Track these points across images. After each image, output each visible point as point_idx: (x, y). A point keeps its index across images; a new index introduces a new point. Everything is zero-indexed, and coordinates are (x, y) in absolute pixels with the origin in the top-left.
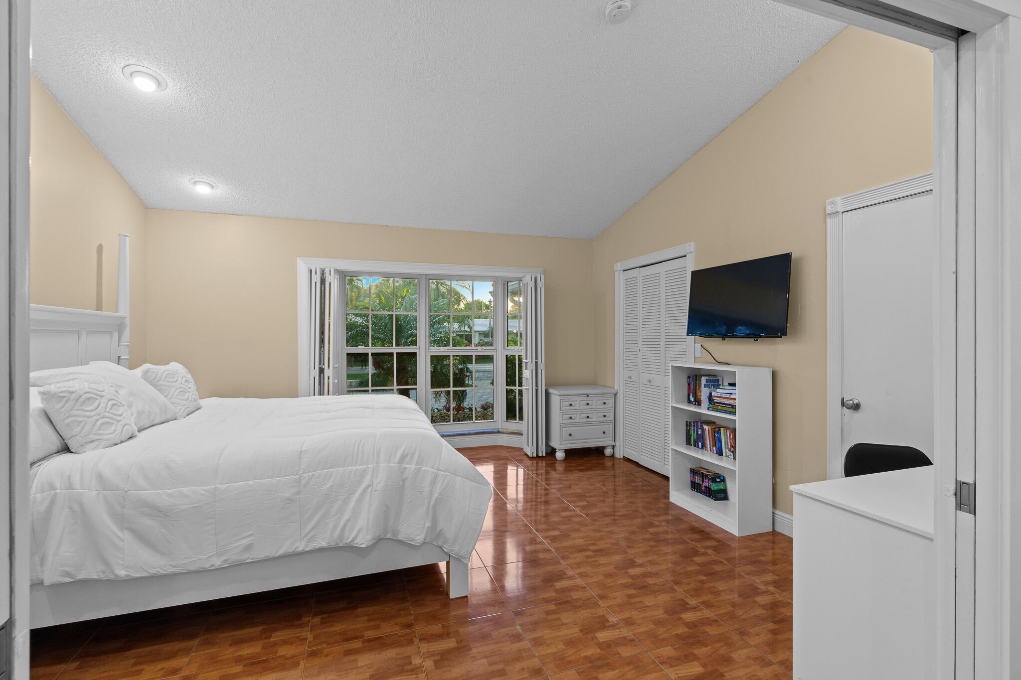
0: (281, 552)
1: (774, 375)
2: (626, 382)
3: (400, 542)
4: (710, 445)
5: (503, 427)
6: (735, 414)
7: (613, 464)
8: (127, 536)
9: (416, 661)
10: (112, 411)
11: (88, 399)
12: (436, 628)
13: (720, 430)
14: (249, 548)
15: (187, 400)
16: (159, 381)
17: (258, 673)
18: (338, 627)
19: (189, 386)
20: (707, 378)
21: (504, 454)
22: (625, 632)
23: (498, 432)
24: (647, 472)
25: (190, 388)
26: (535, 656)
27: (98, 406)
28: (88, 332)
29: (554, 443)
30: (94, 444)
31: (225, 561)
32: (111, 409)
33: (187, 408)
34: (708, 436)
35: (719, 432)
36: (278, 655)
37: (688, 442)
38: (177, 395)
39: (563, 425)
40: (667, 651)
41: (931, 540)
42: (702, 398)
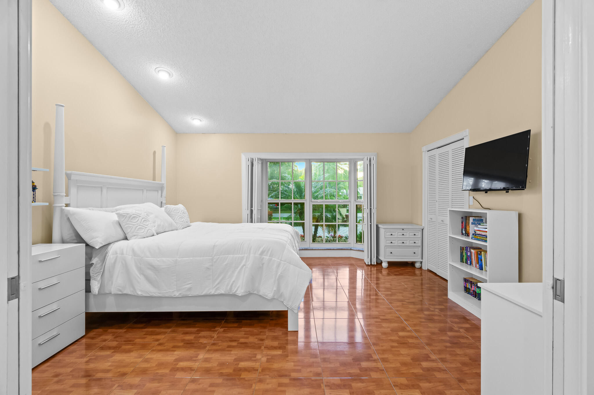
0: (204, 293)
1: (520, 216)
2: (430, 222)
3: (260, 296)
4: (475, 263)
5: (354, 247)
6: (487, 242)
7: (421, 273)
8: (142, 277)
9: (259, 357)
10: (144, 223)
11: (134, 217)
12: (276, 344)
13: (481, 253)
14: (190, 289)
15: (183, 221)
16: (171, 212)
17: (188, 347)
18: (230, 335)
19: (185, 215)
20: (474, 218)
21: (353, 262)
22: (380, 365)
23: (351, 249)
24: (441, 280)
25: (185, 216)
26: (320, 367)
27: (138, 221)
28: (147, 190)
29: (381, 258)
30: (136, 237)
31: (180, 294)
32: (143, 222)
33: (183, 225)
34: (474, 257)
35: (480, 254)
36: (199, 342)
37: (462, 261)
38: (178, 219)
39: (386, 247)
40: (403, 380)
41: (541, 316)
42: (470, 231)
